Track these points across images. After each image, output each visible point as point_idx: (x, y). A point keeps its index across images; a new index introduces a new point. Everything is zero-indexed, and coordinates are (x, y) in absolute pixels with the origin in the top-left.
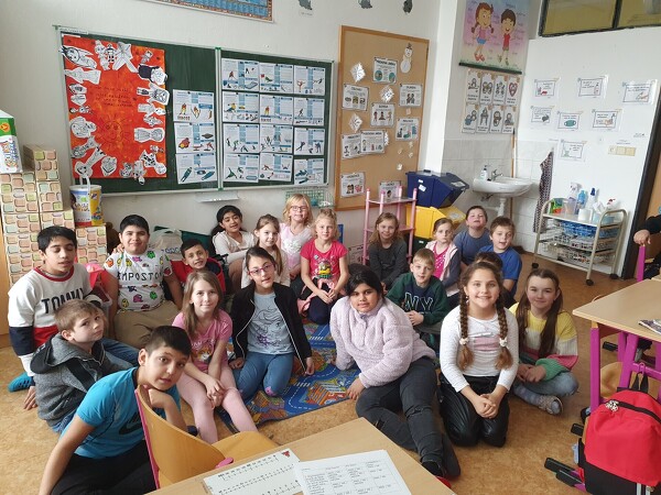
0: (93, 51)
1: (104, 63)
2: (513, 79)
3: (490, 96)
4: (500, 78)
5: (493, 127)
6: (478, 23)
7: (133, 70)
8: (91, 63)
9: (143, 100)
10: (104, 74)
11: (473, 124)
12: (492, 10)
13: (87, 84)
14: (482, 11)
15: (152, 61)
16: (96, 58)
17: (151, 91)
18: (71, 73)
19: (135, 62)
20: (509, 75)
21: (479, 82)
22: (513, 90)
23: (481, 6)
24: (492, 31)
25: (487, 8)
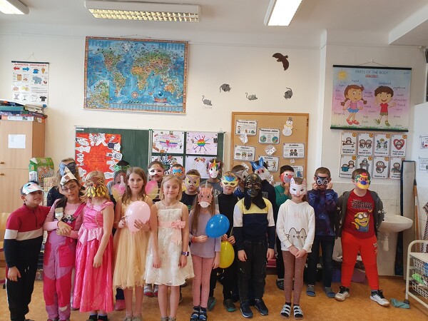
0: (88, 138)
1: (92, 143)
2: (399, 137)
3: (370, 150)
4: (379, 136)
6: (347, 99)
7: (105, 145)
8: (87, 144)
9: (109, 158)
10: (92, 147)
12: (362, 89)
13: (84, 153)
15: (114, 140)
16: (89, 141)
17: (113, 154)
18: (78, 149)
19: (106, 142)
20: (391, 133)
21: (354, 140)
22: (399, 145)
23: (349, 87)
24: (365, 102)
25: (355, 87)
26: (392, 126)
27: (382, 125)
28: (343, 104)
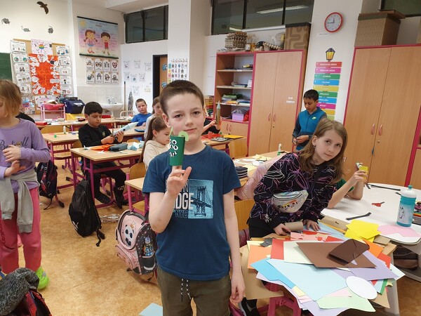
2: (114, 61)
3: (101, 68)
4: (106, 61)
5: (105, 81)
6: (87, 38)
11: (93, 79)
12: (94, 33)
14: (88, 33)
20: (111, 59)
21: (92, 62)
22: (115, 65)
23: (87, 31)
24: (97, 41)
25: (91, 31)
26: (111, 55)
27: (106, 55)
28: (85, 41)
